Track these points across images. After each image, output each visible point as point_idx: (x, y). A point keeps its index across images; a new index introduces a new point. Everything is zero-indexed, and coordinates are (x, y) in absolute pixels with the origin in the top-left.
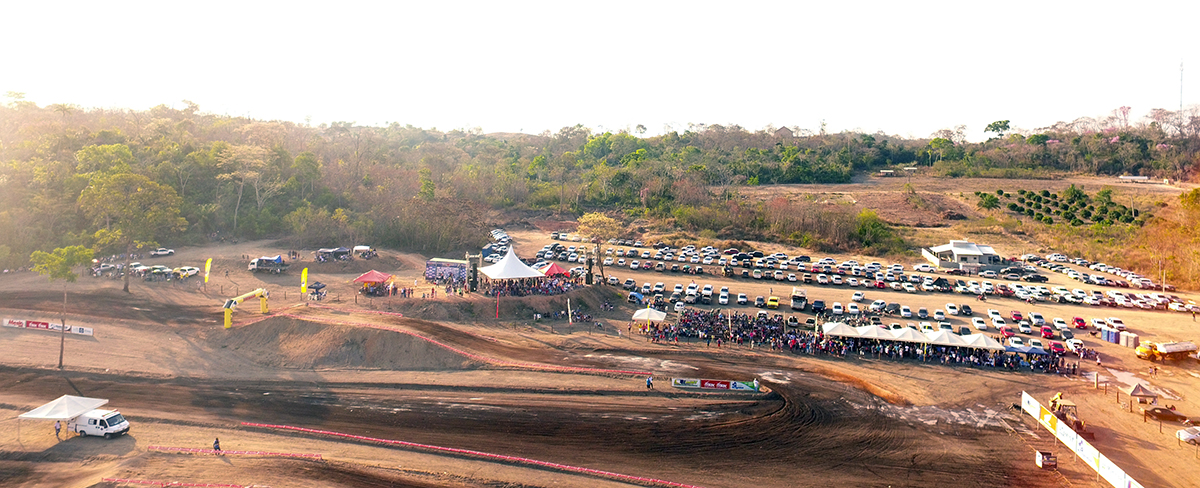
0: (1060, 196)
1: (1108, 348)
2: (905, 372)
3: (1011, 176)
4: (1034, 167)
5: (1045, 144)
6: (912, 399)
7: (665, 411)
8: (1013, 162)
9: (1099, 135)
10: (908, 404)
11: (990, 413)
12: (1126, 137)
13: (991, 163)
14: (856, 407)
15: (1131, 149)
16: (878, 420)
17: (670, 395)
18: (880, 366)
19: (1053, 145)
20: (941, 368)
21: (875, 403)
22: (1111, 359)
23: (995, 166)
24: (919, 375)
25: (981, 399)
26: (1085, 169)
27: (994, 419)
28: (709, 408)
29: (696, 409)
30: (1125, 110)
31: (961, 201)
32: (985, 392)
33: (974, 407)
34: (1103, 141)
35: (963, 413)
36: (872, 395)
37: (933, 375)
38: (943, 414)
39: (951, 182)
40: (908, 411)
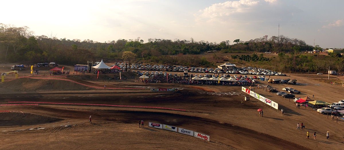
0: (251, 56)
1: (262, 82)
2: (213, 87)
3: (240, 53)
4: (245, 50)
5: (248, 45)
6: (215, 91)
7: (149, 95)
8: (240, 49)
9: (260, 43)
10: (214, 92)
11: (234, 93)
12: (267, 43)
13: (235, 50)
14: (201, 93)
15: (268, 46)
16: (206, 95)
17: (150, 92)
18: (207, 86)
19: (250, 45)
20: (222, 86)
21: (205, 92)
22: (263, 83)
23: (236, 50)
24: (217, 87)
25: (232, 91)
26: (257, 51)
27: (235, 94)
28: (161, 94)
29: (157, 95)
30: (267, 36)
31: (227, 57)
32: (233, 89)
33: (230, 92)
34: (261, 44)
35: (228, 93)
36: (205, 91)
37: (220, 87)
38: (223, 93)
39: (225, 54)
40: (214, 93)
